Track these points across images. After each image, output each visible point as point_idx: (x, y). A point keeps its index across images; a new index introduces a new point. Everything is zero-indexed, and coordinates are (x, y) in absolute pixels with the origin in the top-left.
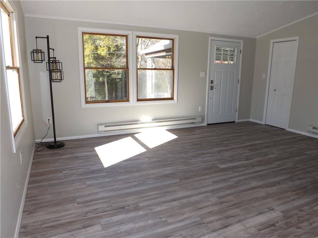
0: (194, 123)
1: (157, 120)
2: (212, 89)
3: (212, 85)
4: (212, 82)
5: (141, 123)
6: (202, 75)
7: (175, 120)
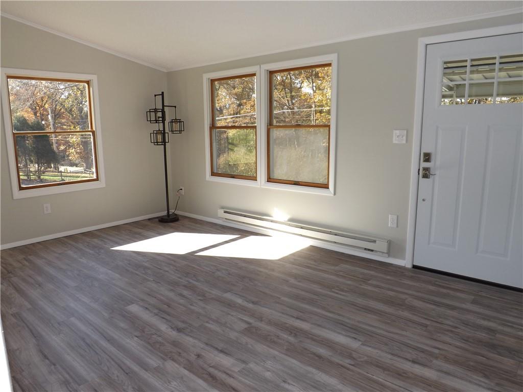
0: (372, 251)
1: (295, 222)
2: (426, 176)
3: (427, 165)
4: (427, 157)
5: (272, 221)
6: (398, 137)
7: (330, 233)
